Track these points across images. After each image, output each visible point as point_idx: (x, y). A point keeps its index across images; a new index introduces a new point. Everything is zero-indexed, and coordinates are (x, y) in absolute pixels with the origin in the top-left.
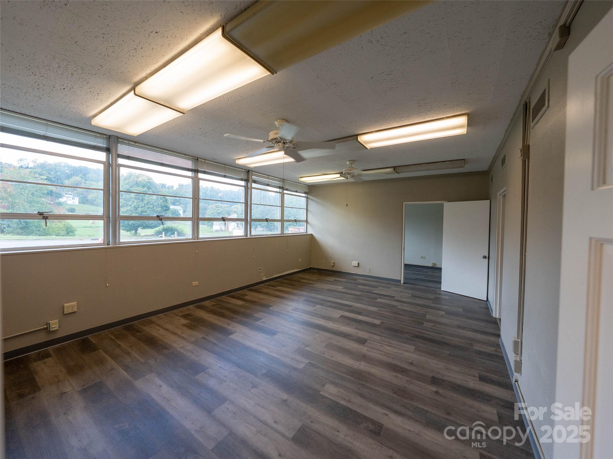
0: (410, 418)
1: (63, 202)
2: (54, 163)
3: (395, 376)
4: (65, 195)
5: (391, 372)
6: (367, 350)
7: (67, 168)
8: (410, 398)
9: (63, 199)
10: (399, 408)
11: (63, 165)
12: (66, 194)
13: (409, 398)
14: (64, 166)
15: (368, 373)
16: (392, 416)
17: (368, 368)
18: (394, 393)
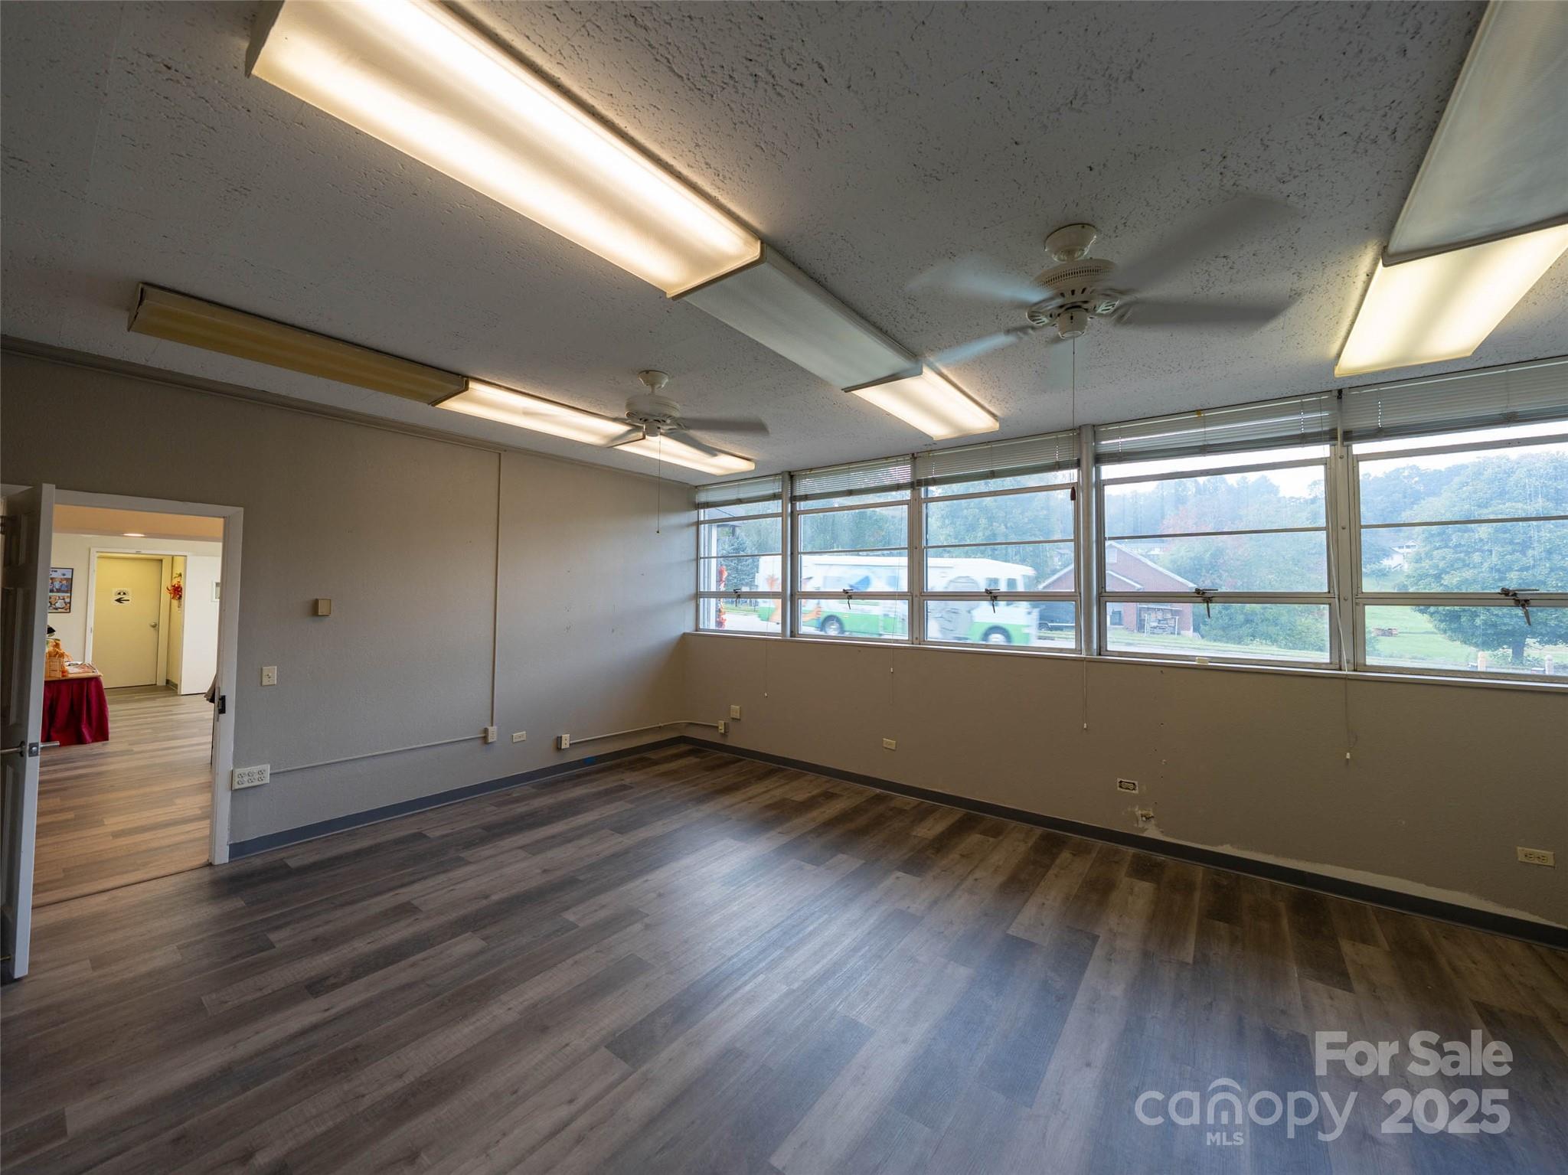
0: (275, 1046)
1: (1393, 566)
2: (1385, 473)
3: (402, 1075)
4: (1396, 549)
5: (426, 1071)
6: (567, 1045)
7: (1417, 479)
8: (310, 1072)
9: (1392, 559)
10: (314, 1037)
11: (1406, 473)
12: (1400, 547)
13: (313, 1070)
14: (1410, 477)
15: (465, 1017)
16: (313, 1019)
17: (484, 1021)
18: (355, 1048)
